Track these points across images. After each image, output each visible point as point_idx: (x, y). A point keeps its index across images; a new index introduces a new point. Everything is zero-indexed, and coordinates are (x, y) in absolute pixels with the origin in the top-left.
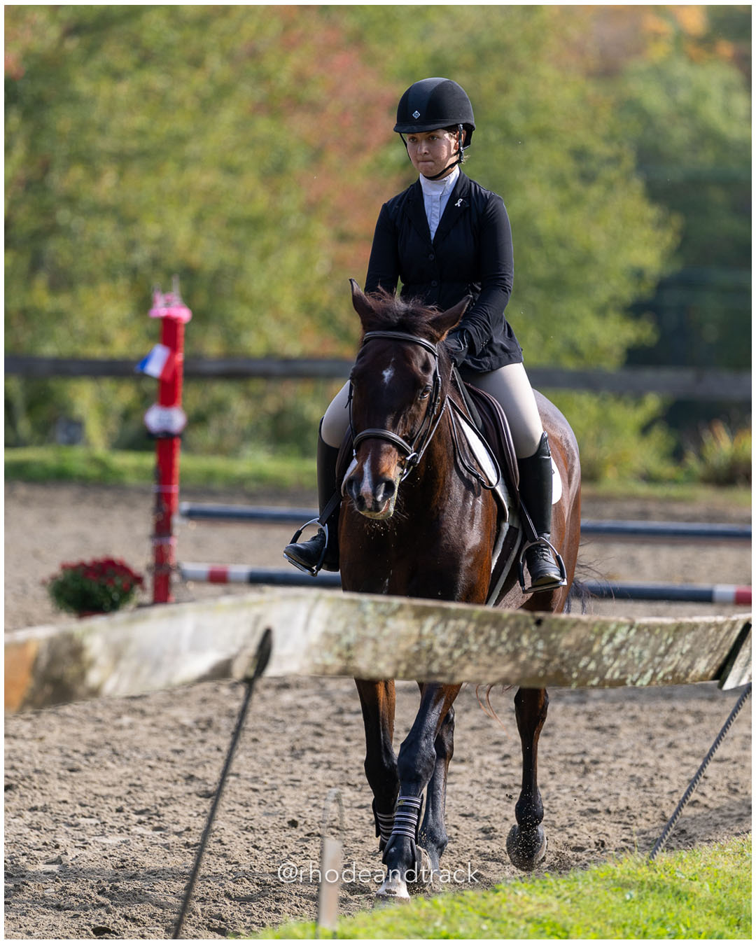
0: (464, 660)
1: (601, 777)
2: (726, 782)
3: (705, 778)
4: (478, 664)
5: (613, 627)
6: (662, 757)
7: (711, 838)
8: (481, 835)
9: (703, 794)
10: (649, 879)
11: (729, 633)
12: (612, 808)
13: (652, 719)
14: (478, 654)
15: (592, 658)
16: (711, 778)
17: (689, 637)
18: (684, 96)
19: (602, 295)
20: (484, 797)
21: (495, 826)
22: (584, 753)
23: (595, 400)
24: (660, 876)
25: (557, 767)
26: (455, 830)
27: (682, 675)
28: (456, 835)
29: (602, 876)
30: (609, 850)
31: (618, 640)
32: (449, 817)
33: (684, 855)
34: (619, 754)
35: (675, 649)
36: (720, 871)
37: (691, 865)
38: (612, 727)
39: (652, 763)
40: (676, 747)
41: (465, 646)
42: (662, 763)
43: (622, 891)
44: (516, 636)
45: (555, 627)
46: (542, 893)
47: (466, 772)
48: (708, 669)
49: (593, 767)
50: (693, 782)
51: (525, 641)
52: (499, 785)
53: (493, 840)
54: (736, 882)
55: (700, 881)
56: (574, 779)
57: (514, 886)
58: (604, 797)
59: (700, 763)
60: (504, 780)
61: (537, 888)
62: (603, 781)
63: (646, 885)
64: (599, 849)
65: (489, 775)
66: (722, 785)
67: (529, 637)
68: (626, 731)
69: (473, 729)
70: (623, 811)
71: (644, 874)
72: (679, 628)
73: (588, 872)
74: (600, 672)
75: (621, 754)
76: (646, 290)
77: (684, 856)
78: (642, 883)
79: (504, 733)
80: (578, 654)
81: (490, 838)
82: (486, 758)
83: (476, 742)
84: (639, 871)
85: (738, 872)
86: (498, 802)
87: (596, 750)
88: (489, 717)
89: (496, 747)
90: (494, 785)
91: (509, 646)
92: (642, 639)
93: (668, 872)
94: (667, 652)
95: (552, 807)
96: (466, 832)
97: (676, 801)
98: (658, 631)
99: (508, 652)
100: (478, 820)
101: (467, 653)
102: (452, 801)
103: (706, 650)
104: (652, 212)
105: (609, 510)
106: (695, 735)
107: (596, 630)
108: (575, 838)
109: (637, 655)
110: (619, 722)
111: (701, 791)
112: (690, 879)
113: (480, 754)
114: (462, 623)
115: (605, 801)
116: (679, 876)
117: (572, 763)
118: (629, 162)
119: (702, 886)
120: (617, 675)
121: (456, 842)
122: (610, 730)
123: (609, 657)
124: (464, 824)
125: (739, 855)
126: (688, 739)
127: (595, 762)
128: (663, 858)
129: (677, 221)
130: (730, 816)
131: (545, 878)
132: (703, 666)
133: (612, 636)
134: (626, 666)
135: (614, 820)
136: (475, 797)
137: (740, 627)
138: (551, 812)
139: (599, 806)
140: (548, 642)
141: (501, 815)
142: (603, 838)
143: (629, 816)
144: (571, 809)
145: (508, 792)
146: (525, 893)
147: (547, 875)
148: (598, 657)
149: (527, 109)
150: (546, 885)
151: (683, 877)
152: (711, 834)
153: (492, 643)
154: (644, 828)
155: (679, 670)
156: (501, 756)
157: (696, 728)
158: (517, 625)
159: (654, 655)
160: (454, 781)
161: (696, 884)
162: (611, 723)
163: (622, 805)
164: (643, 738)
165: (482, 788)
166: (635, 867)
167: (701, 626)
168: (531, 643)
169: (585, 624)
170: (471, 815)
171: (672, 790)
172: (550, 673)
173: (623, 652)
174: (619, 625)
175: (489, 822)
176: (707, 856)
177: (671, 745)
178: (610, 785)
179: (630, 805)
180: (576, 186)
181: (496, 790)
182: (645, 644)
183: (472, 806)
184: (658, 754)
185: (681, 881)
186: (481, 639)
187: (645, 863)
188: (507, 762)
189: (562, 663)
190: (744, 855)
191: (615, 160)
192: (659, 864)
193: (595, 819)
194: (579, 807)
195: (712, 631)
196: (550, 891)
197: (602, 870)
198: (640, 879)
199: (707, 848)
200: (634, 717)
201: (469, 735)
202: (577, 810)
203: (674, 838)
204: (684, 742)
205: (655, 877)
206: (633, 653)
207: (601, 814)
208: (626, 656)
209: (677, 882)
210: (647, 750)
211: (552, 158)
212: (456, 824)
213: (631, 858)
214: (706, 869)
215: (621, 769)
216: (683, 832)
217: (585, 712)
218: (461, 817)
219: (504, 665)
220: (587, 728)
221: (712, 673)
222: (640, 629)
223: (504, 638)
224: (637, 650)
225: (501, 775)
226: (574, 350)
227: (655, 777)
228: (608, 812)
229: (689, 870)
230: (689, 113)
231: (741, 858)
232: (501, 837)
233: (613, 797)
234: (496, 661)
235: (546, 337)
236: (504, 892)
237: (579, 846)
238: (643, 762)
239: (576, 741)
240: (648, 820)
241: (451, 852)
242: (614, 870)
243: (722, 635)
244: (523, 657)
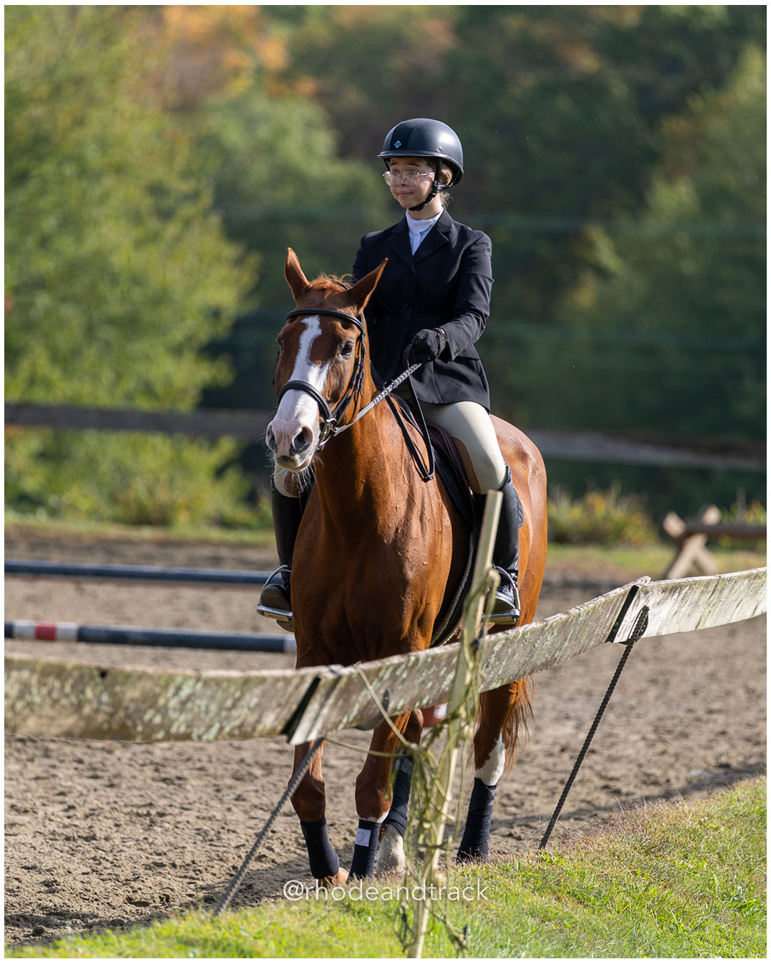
0: (26, 712)
1: (167, 830)
2: (294, 835)
3: (273, 832)
4: (40, 717)
5: (179, 680)
6: (229, 810)
7: (278, 894)
8: (44, 888)
9: (270, 849)
10: (213, 937)
11: (298, 687)
12: (178, 862)
13: (220, 771)
14: (41, 706)
15: (158, 711)
16: (280, 832)
17: (257, 691)
18: (263, 132)
19: (178, 335)
20: (47, 849)
21: (58, 880)
22: (151, 805)
23: (168, 442)
24: (224, 934)
25: (122, 819)
26: (17, 883)
27: (249, 729)
28: (18, 888)
29: (165, 933)
30: (174, 905)
31: (185, 692)
32: (11, 870)
33: (249, 912)
34: (186, 806)
35: (243, 703)
36: (285, 929)
37: (255, 923)
38: (179, 778)
39: (219, 816)
40: (244, 800)
41: (28, 698)
42: (229, 817)
43: (186, 949)
44: (80, 687)
45: (121, 679)
46: (104, 950)
47: (29, 823)
48: (276, 723)
49: (159, 819)
50: (260, 836)
51: (89, 693)
52: (63, 837)
53: (56, 894)
54: (302, 941)
55: (265, 939)
56: (139, 832)
57: (75, 943)
58: (169, 850)
59: (267, 816)
60: (68, 832)
61: (98, 945)
62: (168, 833)
63: (210, 943)
64: (164, 904)
65: (52, 827)
66: (290, 840)
67: (93, 690)
68: (194, 782)
69: (37, 778)
70: (188, 865)
71: (208, 931)
72: (246, 683)
73: (151, 929)
74: (166, 726)
75: (189, 806)
76: (223, 329)
77: (249, 914)
78: (206, 940)
79: (69, 783)
80: (143, 707)
81: (53, 892)
82: (50, 810)
83: (41, 792)
84: (203, 929)
85: (305, 931)
86: (61, 854)
87: (163, 802)
88: (54, 767)
89: (61, 798)
90: (57, 837)
91: (73, 699)
92: (209, 692)
93: (232, 931)
94: (234, 706)
95: (117, 860)
96: (28, 885)
97: (243, 855)
98: (225, 685)
99: (72, 704)
100: (40, 873)
101: (30, 705)
102: (14, 853)
103: (274, 704)
104: (230, 251)
105: (180, 555)
106: (263, 787)
107: (162, 682)
108: (139, 892)
109: (203, 708)
110: (186, 773)
111: (267, 845)
112: (255, 938)
113: (44, 805)
114: (25, 674)
115: (171, 855)
116: (244, 934)
117: (138, 815)
118: (207, 199)
119: (267, 945)
120: (183, 729)
121: (17, 895)
122: (177, 782)
123: (175, 710)
124: (26, 877)
125: (306, 913)
126: (257, 791)
127: (161, 815)
128: (227, 916)
129: (254, 260)
130: (298, 872)
131: (106, 934)
132: (271, 720)
133: (179, 689)
134: (193, 720)
135: (178, 874)
136: (38, 849)
137: (308, 682)
138: (115, 866)
139: (164, 860)
140: (113, 695)
141: (64, 868)
142: (168, 892)
143: (194, 871)
144: (135, 863)
145: (71, 844)
146: (86, 950)
147: (109, 931)
148: (164, 711)
149: (103, 144)
150: (107, 941)
151: (248, 935)
152: (278, 891)
153: (55, 695)
154: (210, 883)
155: (246, 724)
156: (66, 807)
157: (264, 781)
158: (81, 677)
159: (221, 708)
160: (16, 832)
161: (261, 942)
162: (179, 774)
163: (188, 859)
164: (211, 790)
165: (45, 839)
166: (199, 924)
167: (269, 681)
168: (95, 695)
169: (151, 677)
170: (34, 868)
171: (240, 844)
172: (115, 726)
173: (189, 705)
174: (186, 678)
175: (52, 875)
176: (273, 913)
177: (239, 798)
178: (176, 837)
179: (197, 860)
180: (153, 224)
181: (58, 842)
182: (212, 698)
183: (35, 858)
184: (226, 806)
185: (245, 938)
186: (44, 691)
187: (209, 920)
188: (71, 813)
189: (127, 716)
190: (311, 913)
191: (194, 197)
192: (223, 922)
193: (160, 873)
194: (144, 861)
195: (280, 685)
196: (112, 948)
197: (165, 926)
198: (202, 936)
199: (273, 906)
200: (201, 769)
201: (33, 784)
202: (142, 863)
203: (239, 894)
204: (253, 794)
205: (220, 935)
206: (199, 707)
207: (167, 868)
208: (192, 710)
209: (241, 941)
210: (214, 803)
211: (128, 193)
212: (18, 876)
213: (194, 914)
214: (272, 927)
215: (188, 822)
216: (250, 887)
217: (152, 763)
218: (23, 870)
219: (67, 716)
220: (154, 780)
221: (280, 728)
222: (206, 683)
223: (68, 689)
224: (203, 703)
225: (65, 827)
226: (148, 390)
227: (222, 831)
228: (174, 866)
229: (253, 928)
230: (268, 149)
231: (307, 917)
232: (63, 890)
233: (178, 851)
234: (60, 713)
235: (119, 377)
236: (65, 949)
237: (143, 900)
238: (210, 815)
239: (142, 793)
240: (214, 875)
241: (12, 905)
242: (177, 928)
243: (290, 689)
244: (87, 710)
